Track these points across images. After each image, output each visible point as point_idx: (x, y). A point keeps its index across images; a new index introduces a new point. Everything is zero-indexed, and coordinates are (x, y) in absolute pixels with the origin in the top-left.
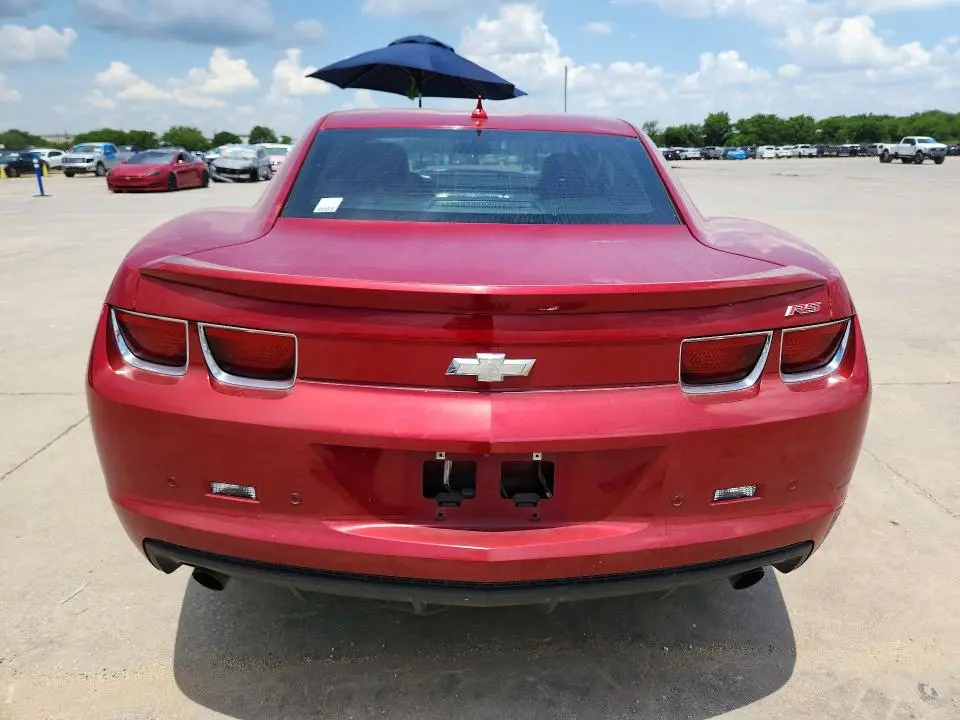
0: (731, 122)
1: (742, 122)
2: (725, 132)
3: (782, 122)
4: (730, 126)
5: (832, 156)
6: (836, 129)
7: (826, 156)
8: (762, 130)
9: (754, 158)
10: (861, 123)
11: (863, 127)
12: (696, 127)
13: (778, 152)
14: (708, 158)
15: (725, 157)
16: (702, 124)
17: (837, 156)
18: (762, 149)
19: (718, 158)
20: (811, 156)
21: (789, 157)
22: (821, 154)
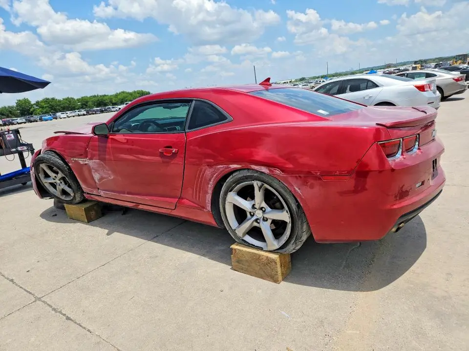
0: (33, 103)
1: (38, 102)
2: (31, 108)
3: (60, 101)
4: (32, 105)
5: (93, 114)
6: (87, 102)
7: (91, 114)
8: (50, 105)
9: (56, 119)
10: (96, 99)
11: (98, 100)
12: (13, 107)
13: (67, 115)
14: (31, 122)
15: (41, 120)
16: (15, 105)
17: (96, 113)
18: (59, 114)
19: (37, 121)
20: (84, 115)
21: (74, 116)
22: (88, 113)
